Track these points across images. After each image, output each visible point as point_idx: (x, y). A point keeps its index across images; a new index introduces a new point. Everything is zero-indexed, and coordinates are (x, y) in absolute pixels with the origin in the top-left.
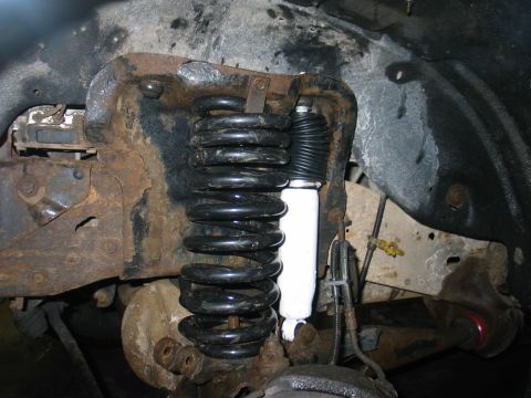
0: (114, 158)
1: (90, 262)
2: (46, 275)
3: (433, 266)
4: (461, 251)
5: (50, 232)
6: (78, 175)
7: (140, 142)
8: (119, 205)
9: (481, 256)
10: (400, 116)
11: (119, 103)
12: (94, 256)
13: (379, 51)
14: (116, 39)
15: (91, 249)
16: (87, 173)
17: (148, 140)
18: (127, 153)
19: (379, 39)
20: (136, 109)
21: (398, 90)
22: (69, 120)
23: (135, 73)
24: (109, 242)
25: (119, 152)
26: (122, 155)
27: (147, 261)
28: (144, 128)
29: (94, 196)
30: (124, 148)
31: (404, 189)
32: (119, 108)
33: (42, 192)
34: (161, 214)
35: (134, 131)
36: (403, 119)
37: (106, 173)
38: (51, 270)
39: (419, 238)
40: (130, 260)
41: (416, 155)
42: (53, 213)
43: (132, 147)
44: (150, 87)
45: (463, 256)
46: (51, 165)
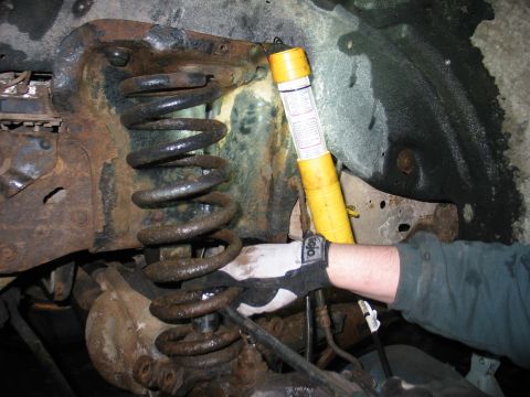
0: (80, 127)
1: (60, 234)
2: (15, 249)
3: (386, 233)
4: (411, 218)
5: (17, 204)
6: (45, 144)
7: (105, 111)
8: (87, 175)
9: (429, 222)
10: (352, 85)
11: (85, 72)
12: (63, 228)
13: (331, 21)
14: (82, 7)
15: (60, 220)
16: (54, 142)
17: (113, 110)
18: (93, 122)
19: (331, 9)
20: (101, 79)
21: (349, 60)
22: (32, 90)
23: (103, 39)
24: (78, 212)
25: (85, 121)
26: (88, 124)
27: (117, 231)
28: (108, 98)
29: (61, 167)
30: (91, 117)
31: (359, 155)
32: (85, 76)
33: (7, 164)
34: (128, 184)
35: (99, 101)
36: (355, 87)
37: (72, 143)
38: (20, 244)
39: (372, 206)
40: (100, 230)
41: (368, 122)
42: (19, 185)
43: (97, 116)
44: (117, 54)
45: (412, 223)
46: (17, 136)
